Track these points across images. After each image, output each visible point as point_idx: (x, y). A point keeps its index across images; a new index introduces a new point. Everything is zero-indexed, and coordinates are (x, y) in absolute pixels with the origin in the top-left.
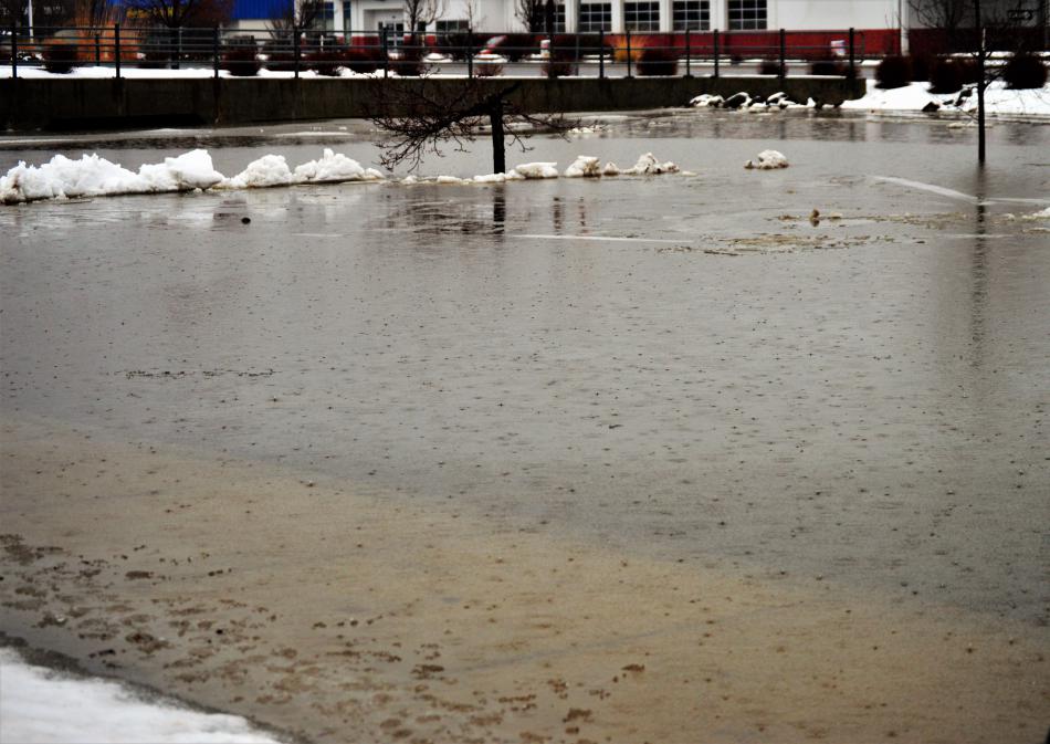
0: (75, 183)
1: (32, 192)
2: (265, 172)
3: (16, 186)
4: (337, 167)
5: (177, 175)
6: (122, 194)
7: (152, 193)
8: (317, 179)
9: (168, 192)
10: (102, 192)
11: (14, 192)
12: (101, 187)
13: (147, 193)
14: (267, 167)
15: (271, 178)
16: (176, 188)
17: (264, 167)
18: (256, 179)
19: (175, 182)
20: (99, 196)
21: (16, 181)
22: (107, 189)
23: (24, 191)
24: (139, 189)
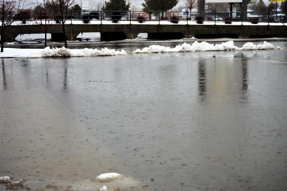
0: (199, 48)
1: (187, 50)
2: (247, 47)
3: (183, 48)
4: (267, 46)
5: (224, 47)
6: (210, 51)
7: (218, 51)
8: (261, 48)
9: (222, 51)
10: (205, 50)
11: (182, 50)
12: (206, 49)
13: (217, 51)
14: (248, 45)
15: (248, 48)
16: (224, 50)
17: (247, 45)
18: (245, 48)
19: (224, 48)
20: (205, 51)
21: (183, 47)
22: (207, 50)
23: (185, 49)
24: (215, 50)
